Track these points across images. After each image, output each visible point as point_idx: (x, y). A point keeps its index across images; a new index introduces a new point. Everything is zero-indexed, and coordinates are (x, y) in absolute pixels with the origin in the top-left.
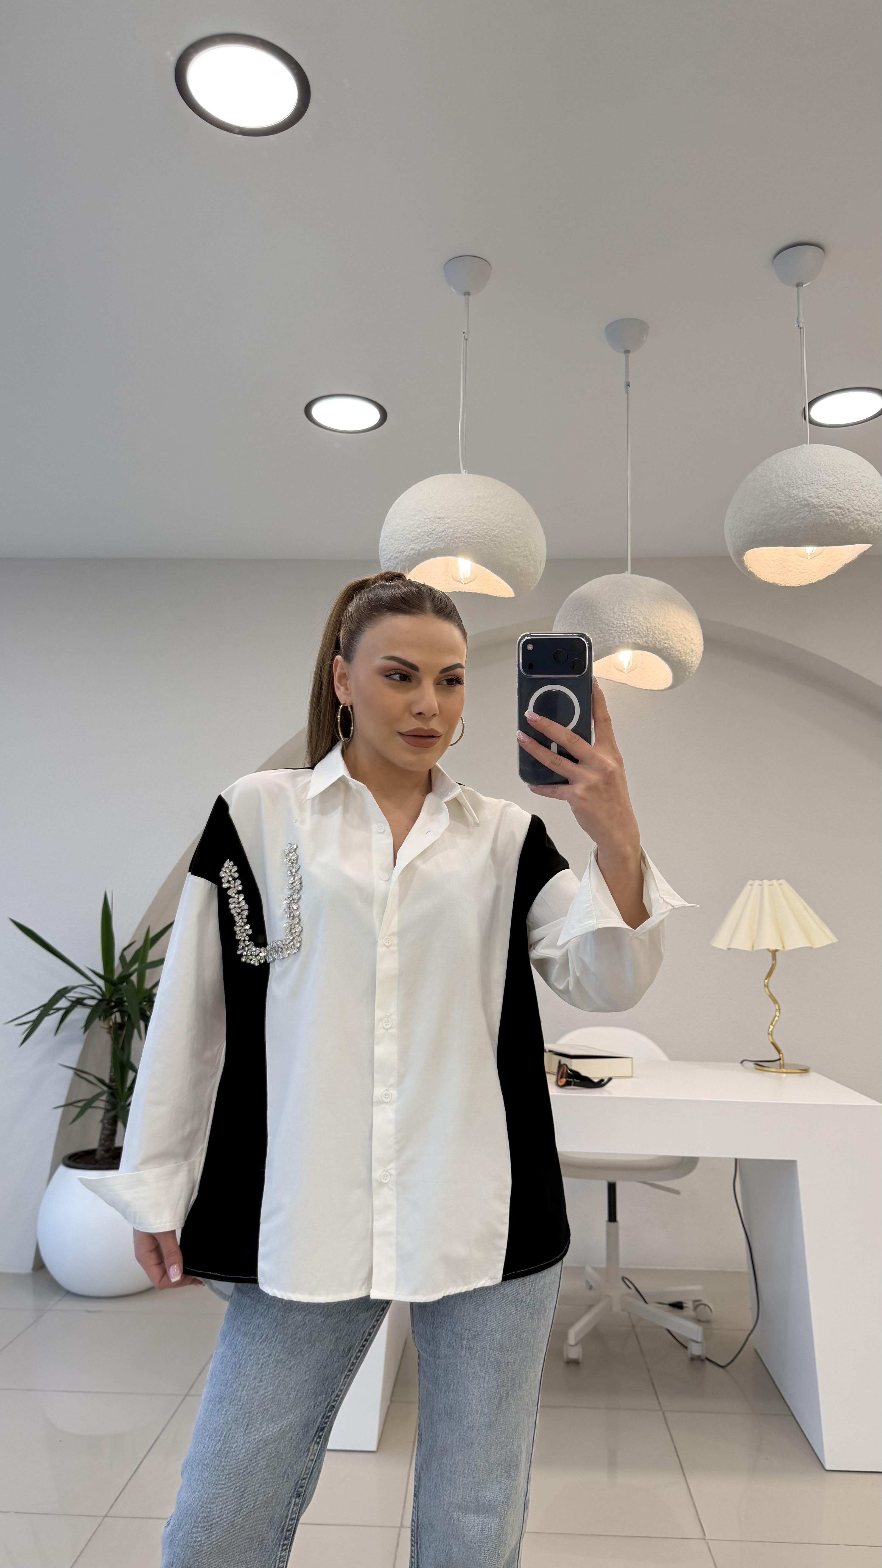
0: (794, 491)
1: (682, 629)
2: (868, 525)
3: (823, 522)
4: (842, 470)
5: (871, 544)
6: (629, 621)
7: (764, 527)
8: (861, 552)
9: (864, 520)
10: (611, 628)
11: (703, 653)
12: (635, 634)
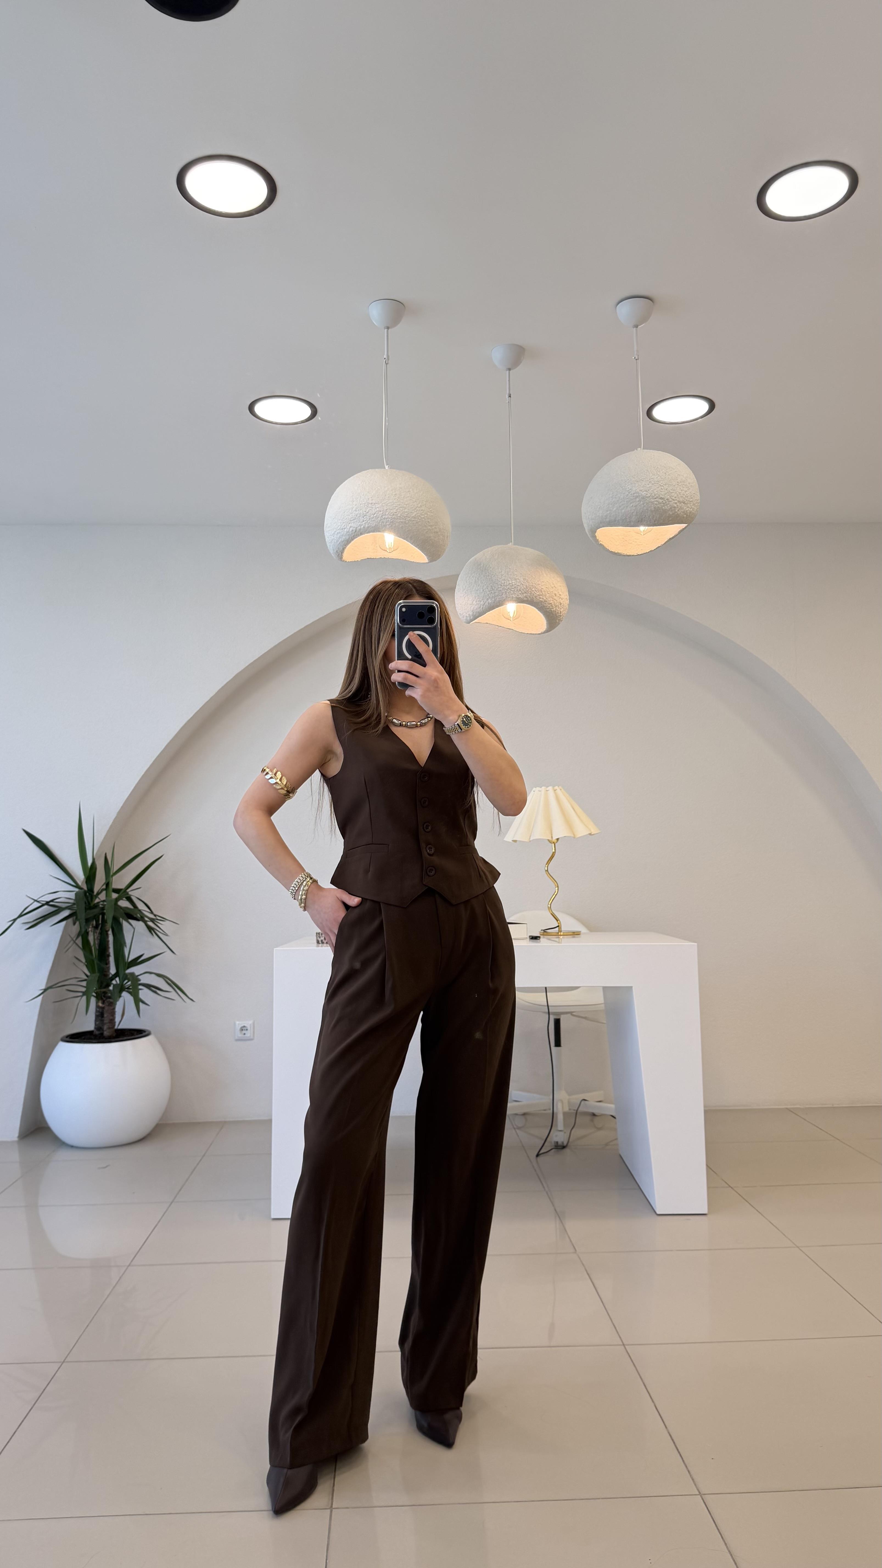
0: (629, 487)
1: (552, 588)
2: (683, 510)
3: (649, 509)
4: (663, 471)
5: (686, 524)
6: (513, 581)
7: (608, 512)
8: (680, 530)
9: (679, 507)
10: (500, 586)
11: (569, 605)
12: (517, 591)
